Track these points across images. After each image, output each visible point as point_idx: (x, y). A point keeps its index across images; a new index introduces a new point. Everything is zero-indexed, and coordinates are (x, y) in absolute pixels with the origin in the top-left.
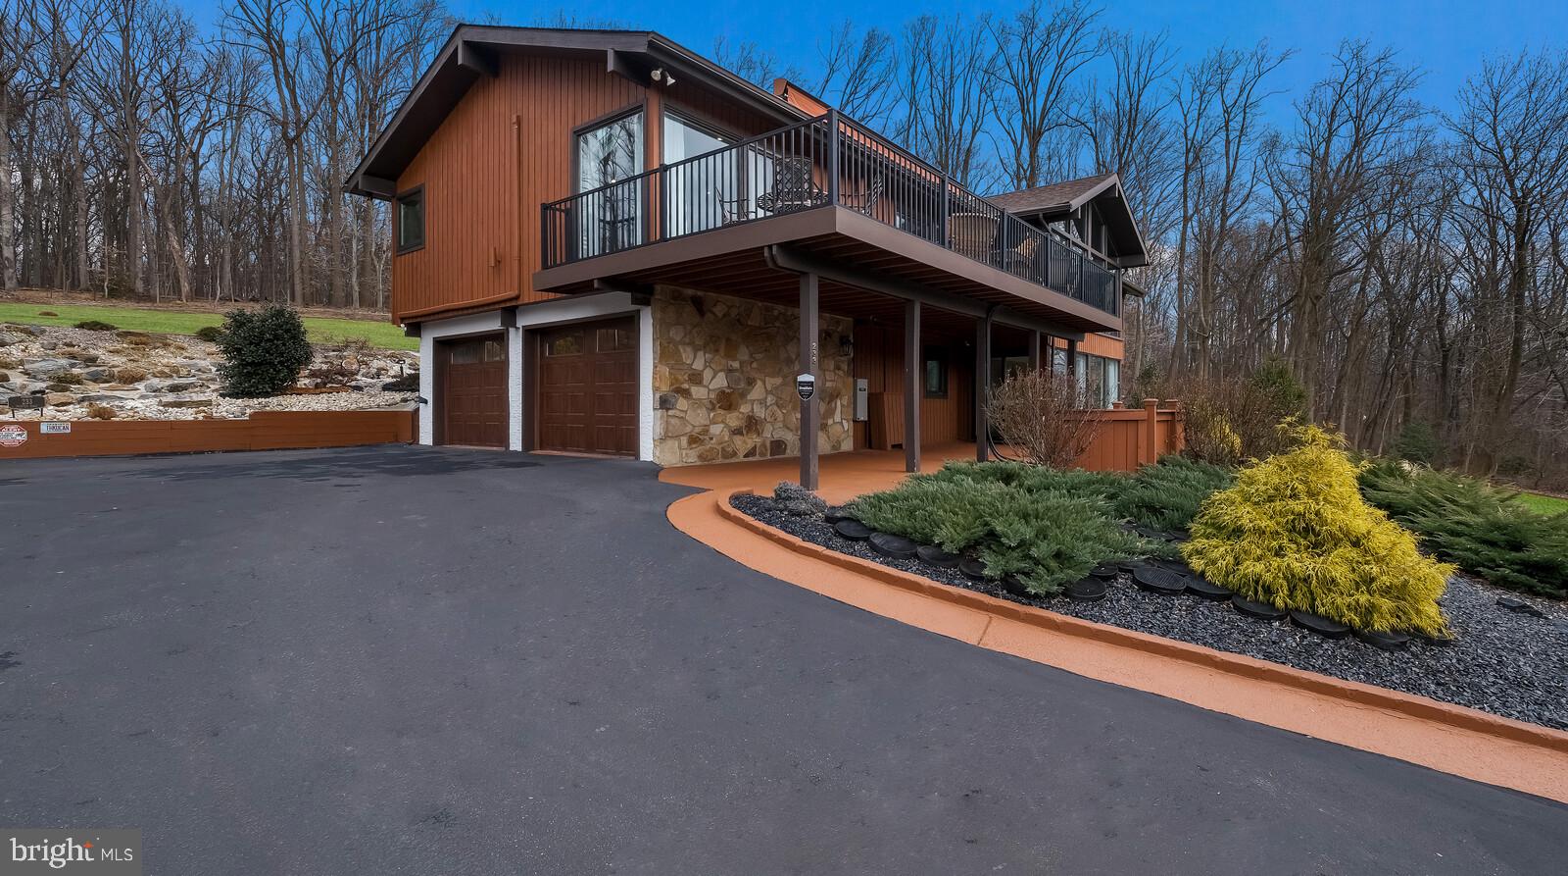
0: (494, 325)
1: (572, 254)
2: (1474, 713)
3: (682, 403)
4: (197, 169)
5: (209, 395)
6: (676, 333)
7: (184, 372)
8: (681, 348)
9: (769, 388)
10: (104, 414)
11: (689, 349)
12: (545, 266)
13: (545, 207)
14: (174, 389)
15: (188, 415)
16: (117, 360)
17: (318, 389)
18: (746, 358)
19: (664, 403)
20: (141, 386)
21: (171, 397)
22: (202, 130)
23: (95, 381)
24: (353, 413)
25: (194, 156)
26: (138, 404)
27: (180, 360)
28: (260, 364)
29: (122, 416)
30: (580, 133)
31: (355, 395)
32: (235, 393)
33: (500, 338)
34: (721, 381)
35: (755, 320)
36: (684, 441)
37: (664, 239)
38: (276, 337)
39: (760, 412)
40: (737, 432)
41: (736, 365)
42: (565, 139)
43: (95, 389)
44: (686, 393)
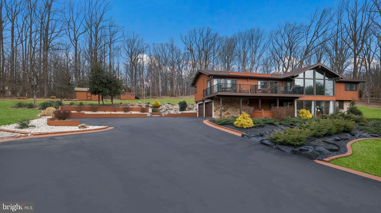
0: (202, 102)
1: (207, 95)
2: (235, 130)
3: (217, 111)
4: (182, 73)
5: (178, 111)
6: (216, 103)
7: (176, 108)
8: (217, 105)
9: (231, 109)
10: (169, 113)
11: (218, 105)
12: (204, 96)
13: (203, 90)
14: (176, 110)
15: (176, 113)
16: (171, 107)
17: (188, 110)
18: (227, 105)
19: (214, 111)
20: (173, 110)
21: (174, 111)
22: (183, 66)
23: (169, 110)
24: (191, 113)
25: (181, 71)
26: (172, 112)
27: (176, 107)
28: (182, 107)
29: (171, 113)
30: (207, 81)
31: (192, 111)
32: (180, 111)
33: (203, 104)
34: (223, 108)
35: (229, 100)
36: (217, 115)
37: (213, 93)
38: (184, 104)
39: (229, 112)
40: (226, 114)
41: (225, 106)
42: (206, 82)
43: (169, 111)
44: (218, 110)
